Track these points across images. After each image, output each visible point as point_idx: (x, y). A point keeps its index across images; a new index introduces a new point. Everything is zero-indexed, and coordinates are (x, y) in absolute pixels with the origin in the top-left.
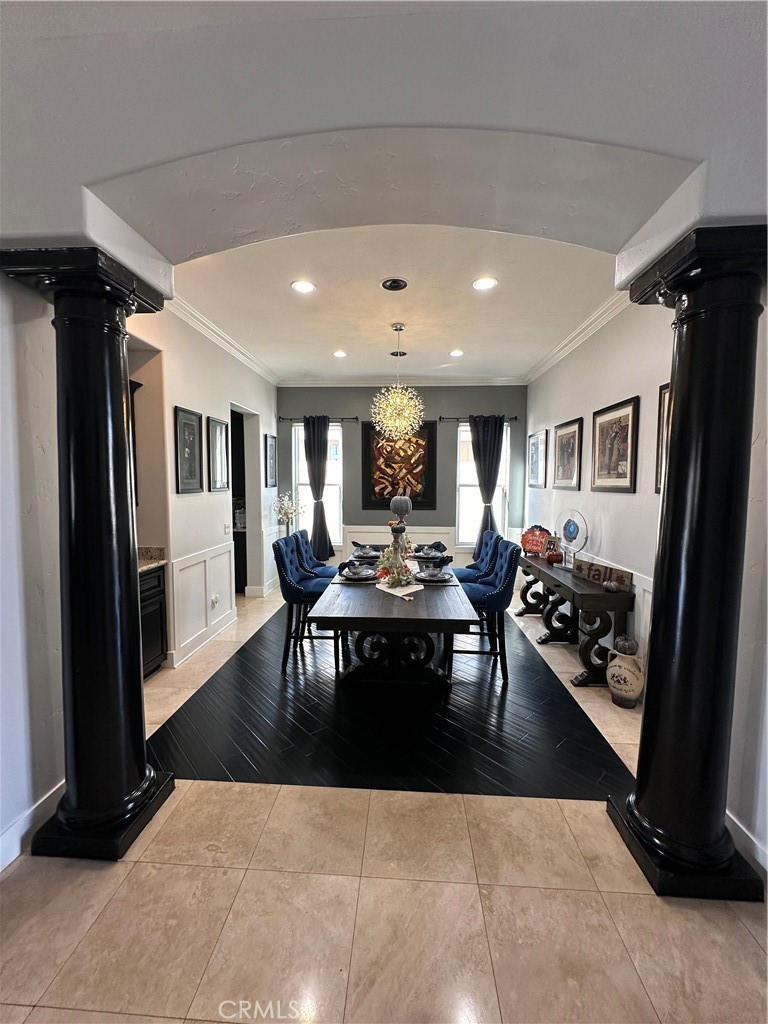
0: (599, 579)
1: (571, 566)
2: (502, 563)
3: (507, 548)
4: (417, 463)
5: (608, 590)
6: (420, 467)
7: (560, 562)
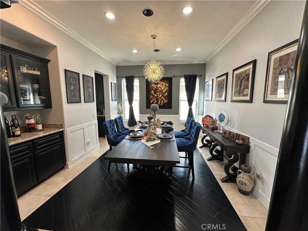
0: (233, 138)
1: (221, 132)
2: (194, 131)
3: (195, 125)
4: (165, 92)
5: (238, 144)
6: (166, 94)
7: (217, 129)
